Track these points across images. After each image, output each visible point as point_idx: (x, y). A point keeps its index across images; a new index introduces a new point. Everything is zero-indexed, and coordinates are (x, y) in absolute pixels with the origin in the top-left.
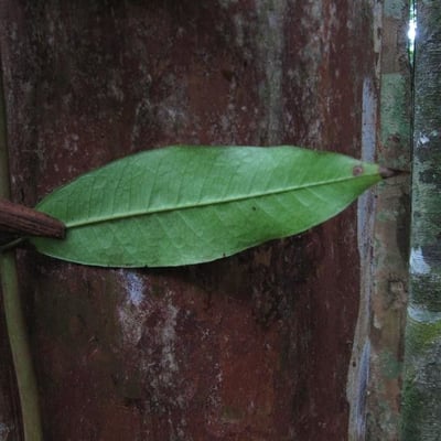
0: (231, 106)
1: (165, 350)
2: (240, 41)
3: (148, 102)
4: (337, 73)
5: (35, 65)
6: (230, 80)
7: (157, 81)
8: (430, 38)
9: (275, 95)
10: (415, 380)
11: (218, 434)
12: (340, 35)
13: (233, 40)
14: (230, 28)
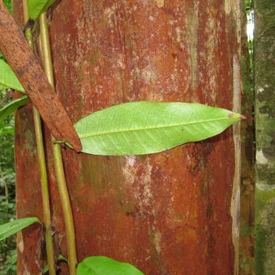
0: (176, 70)
1: (146, 187)
2: (179, 40)
3: (137, 69)
4: (222, 53)
5: (80, 53)
6: (174, 57)
7: (142, 59)
8: (262, 34)
9: (195, 64)
10: (262, 223)
11: (172, 227)
12: (223, 35)
13: (175, 40)
14: (174, 34)
